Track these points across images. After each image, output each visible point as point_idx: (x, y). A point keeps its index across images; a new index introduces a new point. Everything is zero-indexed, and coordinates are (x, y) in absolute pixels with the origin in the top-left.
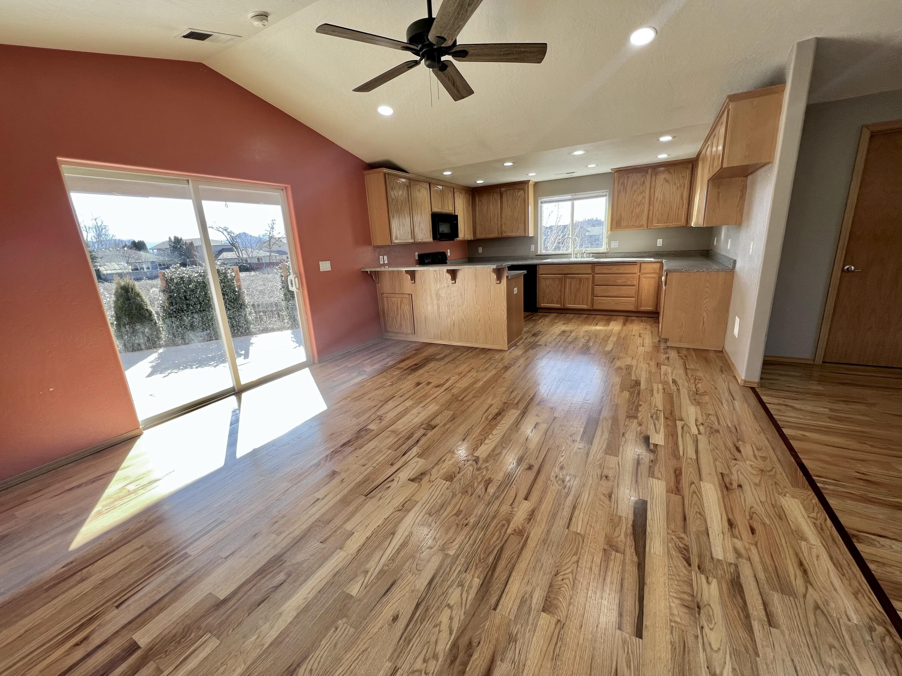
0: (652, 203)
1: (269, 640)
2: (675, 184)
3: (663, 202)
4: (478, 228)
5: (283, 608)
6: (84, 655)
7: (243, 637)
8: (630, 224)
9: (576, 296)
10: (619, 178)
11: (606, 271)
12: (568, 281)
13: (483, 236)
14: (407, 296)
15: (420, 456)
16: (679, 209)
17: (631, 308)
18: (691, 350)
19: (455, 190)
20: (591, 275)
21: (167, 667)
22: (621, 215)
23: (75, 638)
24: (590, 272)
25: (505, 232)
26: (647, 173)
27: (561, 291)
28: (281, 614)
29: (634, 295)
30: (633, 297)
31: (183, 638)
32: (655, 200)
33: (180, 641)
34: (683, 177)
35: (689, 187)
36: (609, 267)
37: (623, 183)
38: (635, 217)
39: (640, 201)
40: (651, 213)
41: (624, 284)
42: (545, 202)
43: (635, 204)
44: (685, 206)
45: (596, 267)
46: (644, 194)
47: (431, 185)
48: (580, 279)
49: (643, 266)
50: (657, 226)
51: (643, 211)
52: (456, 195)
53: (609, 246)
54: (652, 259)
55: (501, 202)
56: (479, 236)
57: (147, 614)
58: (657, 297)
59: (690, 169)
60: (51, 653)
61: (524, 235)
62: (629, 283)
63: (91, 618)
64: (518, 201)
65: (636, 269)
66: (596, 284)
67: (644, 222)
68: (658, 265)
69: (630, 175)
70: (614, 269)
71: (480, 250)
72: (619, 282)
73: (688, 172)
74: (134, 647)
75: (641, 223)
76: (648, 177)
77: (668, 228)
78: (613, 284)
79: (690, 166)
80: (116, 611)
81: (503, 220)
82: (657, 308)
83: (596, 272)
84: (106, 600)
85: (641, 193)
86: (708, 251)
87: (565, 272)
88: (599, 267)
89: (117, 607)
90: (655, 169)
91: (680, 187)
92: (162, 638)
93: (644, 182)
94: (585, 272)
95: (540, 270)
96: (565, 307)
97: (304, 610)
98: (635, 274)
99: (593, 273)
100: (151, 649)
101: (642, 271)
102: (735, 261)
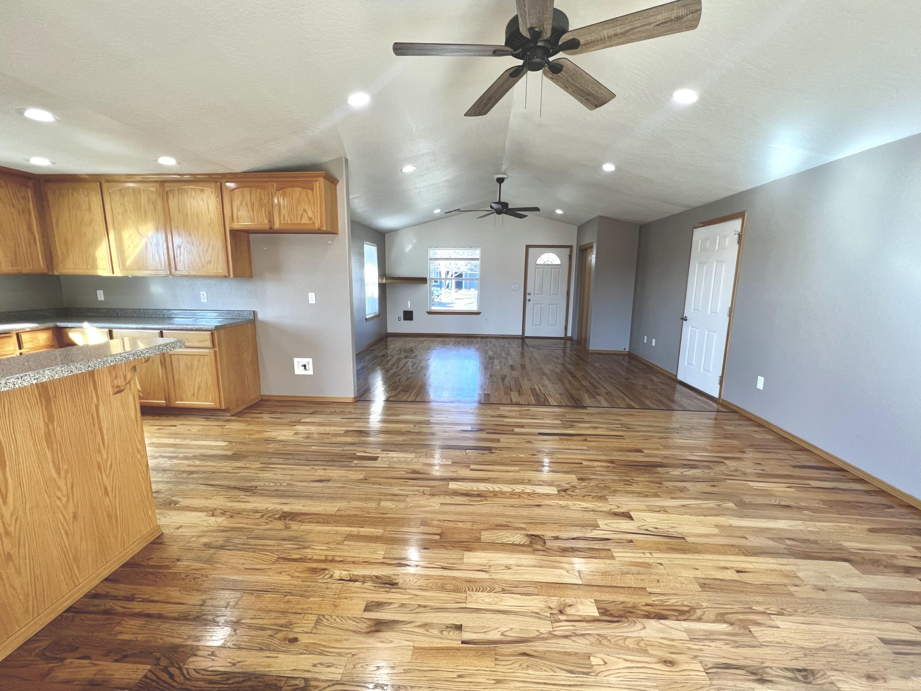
15: (596, 526)
102: (254, 311)
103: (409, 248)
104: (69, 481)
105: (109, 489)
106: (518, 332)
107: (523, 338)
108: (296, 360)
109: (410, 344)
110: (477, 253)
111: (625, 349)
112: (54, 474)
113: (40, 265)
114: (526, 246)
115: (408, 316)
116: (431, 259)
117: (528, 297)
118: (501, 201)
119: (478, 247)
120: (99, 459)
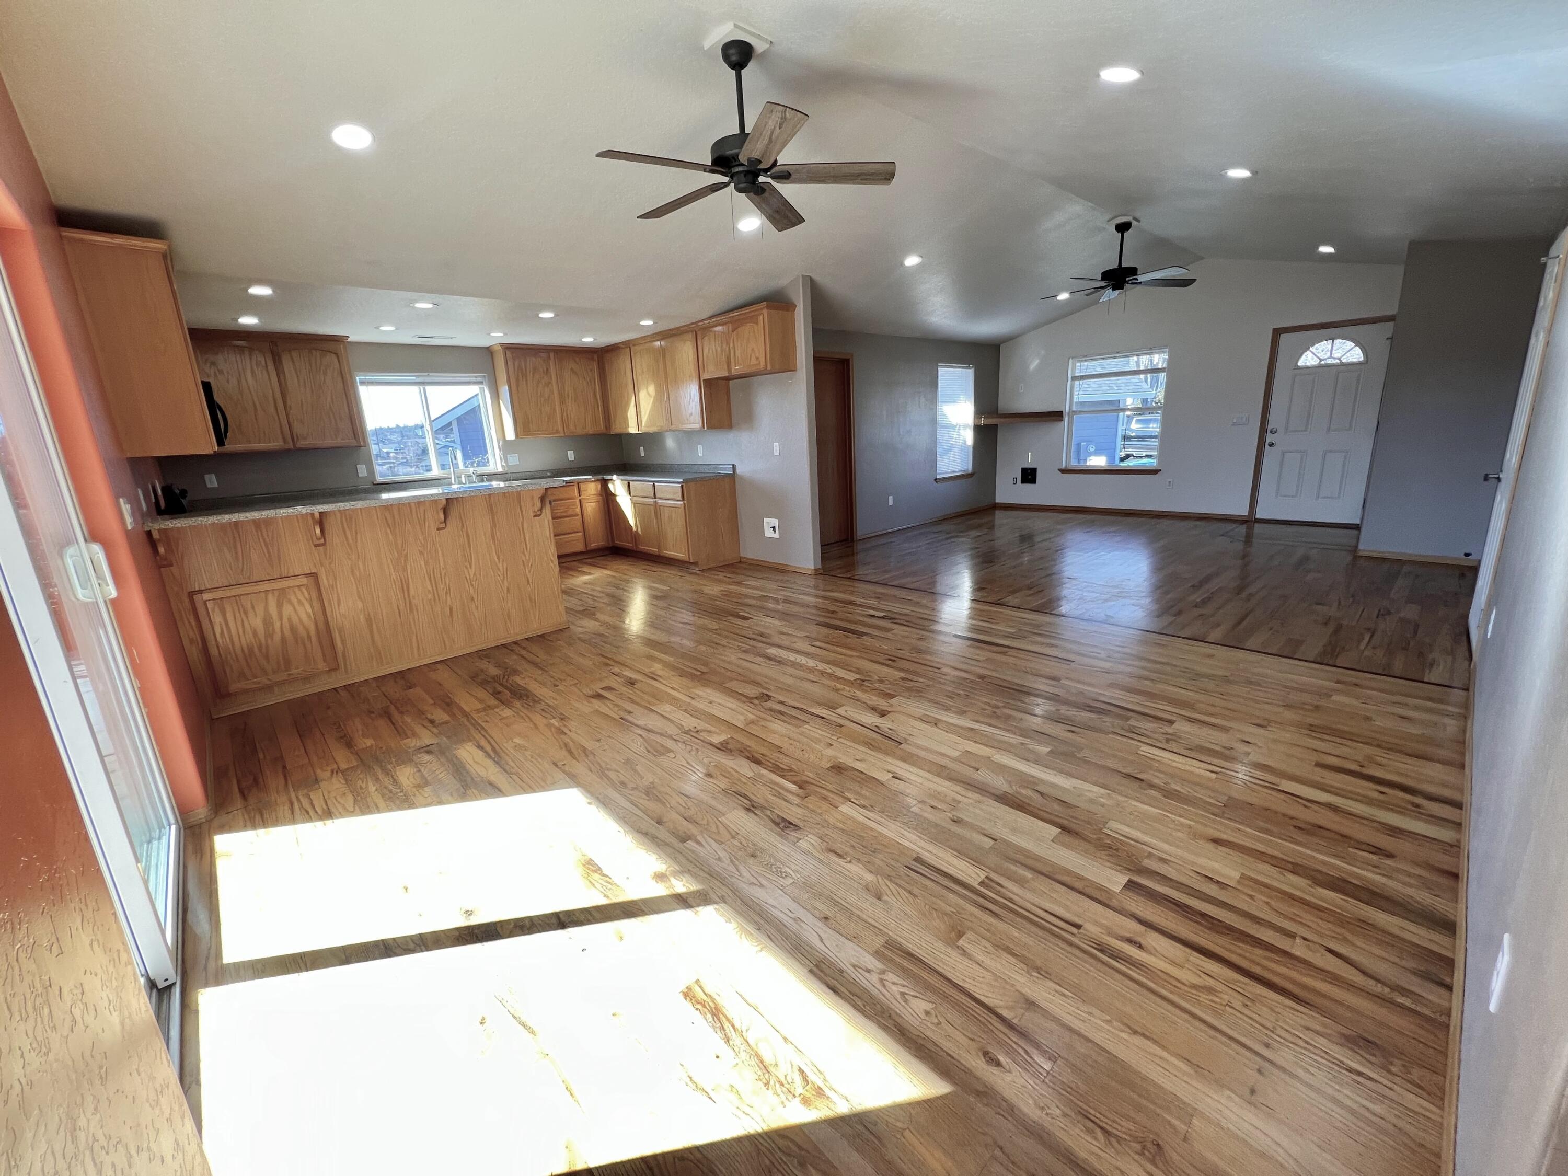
1: (1103, 791)
5: (1069, 787)
6: (1152, 931)
7: (1103, 806)
10: (514, 360)
14: (304, 580)
17: (580, 547)
21: (1144, 851)
22: (526, 415)
23: (1131, 954)
26: (550, 358)
28: (1074, 788)
29: (579, 529)
31: (1111, 848)
33: (1115, 850)
35: (600, 383)
39: (550, 397)
40: (565, 414)
43: (543, 400)
44: (601, 408)
49: (582, 486)
53: (506, 462)
57: (1088, 891)
58: (606, 527)
59: (596, 361)
60: (1159, 973)
61: (354, 445)
63: (1101, 951)
65: (574, 492)
67: (559, 426)
68: (599, 484)
71: (212, 481)
73: (595, 364)
74: (1131, 885)
75: (556, 428)
76: (551, 363)
80: (1087, 926)
84: (1069, 948)
89: (1078, 927)
92: (1117, 865)
93: (548, 370)
97: (1070, 775)
98: (574, 498)
100: (1129, 870)
101: (583, 496)
102: (733, 465)
103: (1034, 364)
104: (505, 567)
105: (530, 581)
106: (1244, 511)
107: (1249, 521)
108: (766, 520)
109: (1038, 522)
110: (1159, 359)
111: (1467, 555)
112: (496, 560)
113: (601, 428)
114: (1274, 330)
115: (1029, 476)
116: (1074, 378)
117: (1269, 438)
118: (1123, 265)
119: (1165, 346)
120: (524, 559)
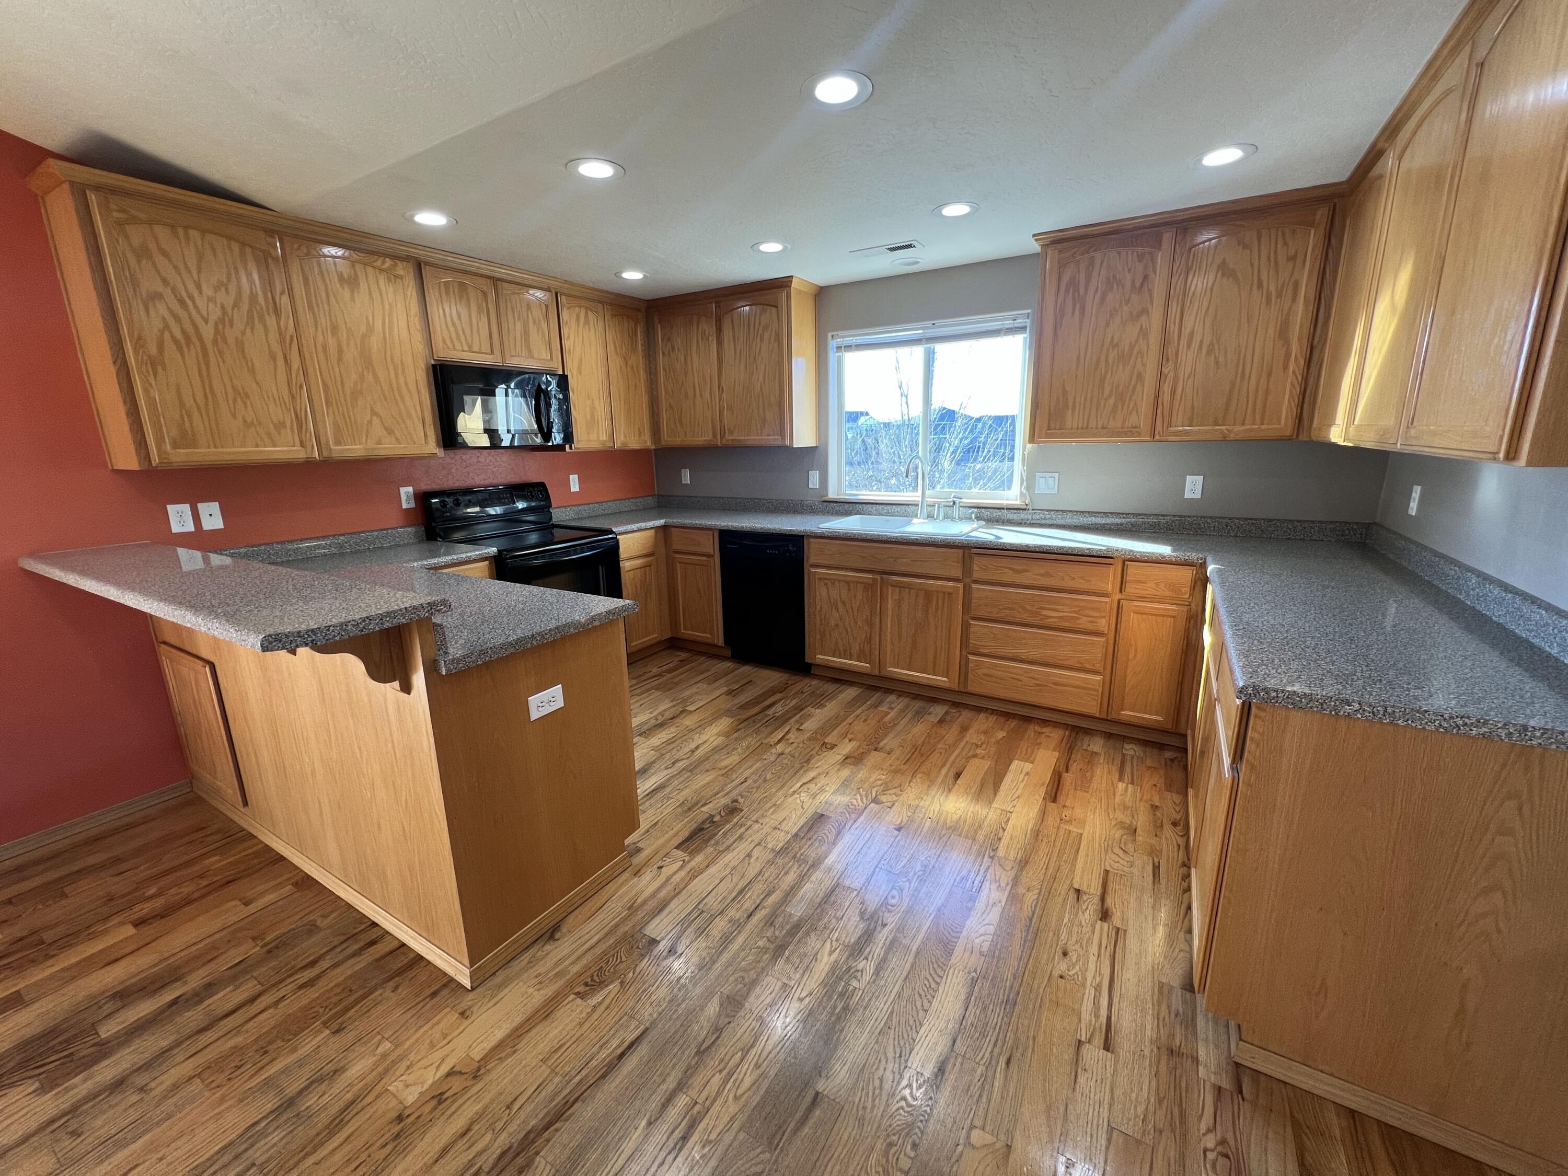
0: (1171, 351)
2: (1260, 285)
3: (1209, 352)
4: (664, 416)
8: (1093, 424)
9: (914, 644)
10: (1062, 266)
11: (1008, 577)
12: (892, 596)
13: (677, 441)
16: (1269, 375)
17: (1091, 706)
18: (1331, 1107)
19: (563, 300)
20: (960, 585)
22: (1065, 392)
24: (958, 573)
25: (731, 432)
26: (1158, 244)
27: (871, 625)
29: (1099, 667)
30: (1097, 672)
32: (1184, 342)
34: (1293, 258)
35: (1312, 295)
36: (1018, 565)
37: (1073, 283)
38: (1112, 401)
39: (1132, 347)
40: (1166, 388)
41: (1066, 624)
42: (849, 348)
43: (1113, 355)
44: (1295, 366)
45: (977, 560)
46: (1144, 318)
47: (426, 271)
48: (928, 594)
49: (1133, 571)
50: (1187, 433)
51: (1140, 377)
52: (565, 315)
53: (1030, 487)
54: (1164, 550)
55: (720, 342)
56: (668, 439)
58: (1181, 684)
59: (1322, 230)
61: (779, 443)
62: (1084, 623)
64: (762, 340)
65: (1108, 580)
66: (974, 613)
67: (1142, 419)
68: (1186, 575)
69: (1098, 256)
70: (1035, 573)
71: (686, 477)
72: (1052, 615)
73: (1313, 239)
75: (1133, 420)
76: (1161, 258)
77: (1225, 440)
78: (1030, 620)
79: (1322, 214)
81: (724, 396)
82: (1177, 721)
83: (976, 576)
85: (1135, 317)
86: (1368, 526)
87: (878, 567)
88: (985, 561)
90: (1186, 229)
91: (1279, 295)
93: (1146, 277)
94: (939, 572)
95: (812, 554)
96: (883, 673)
98: (1105, 594)
99: (967, 578)
101: (1130, 589)
